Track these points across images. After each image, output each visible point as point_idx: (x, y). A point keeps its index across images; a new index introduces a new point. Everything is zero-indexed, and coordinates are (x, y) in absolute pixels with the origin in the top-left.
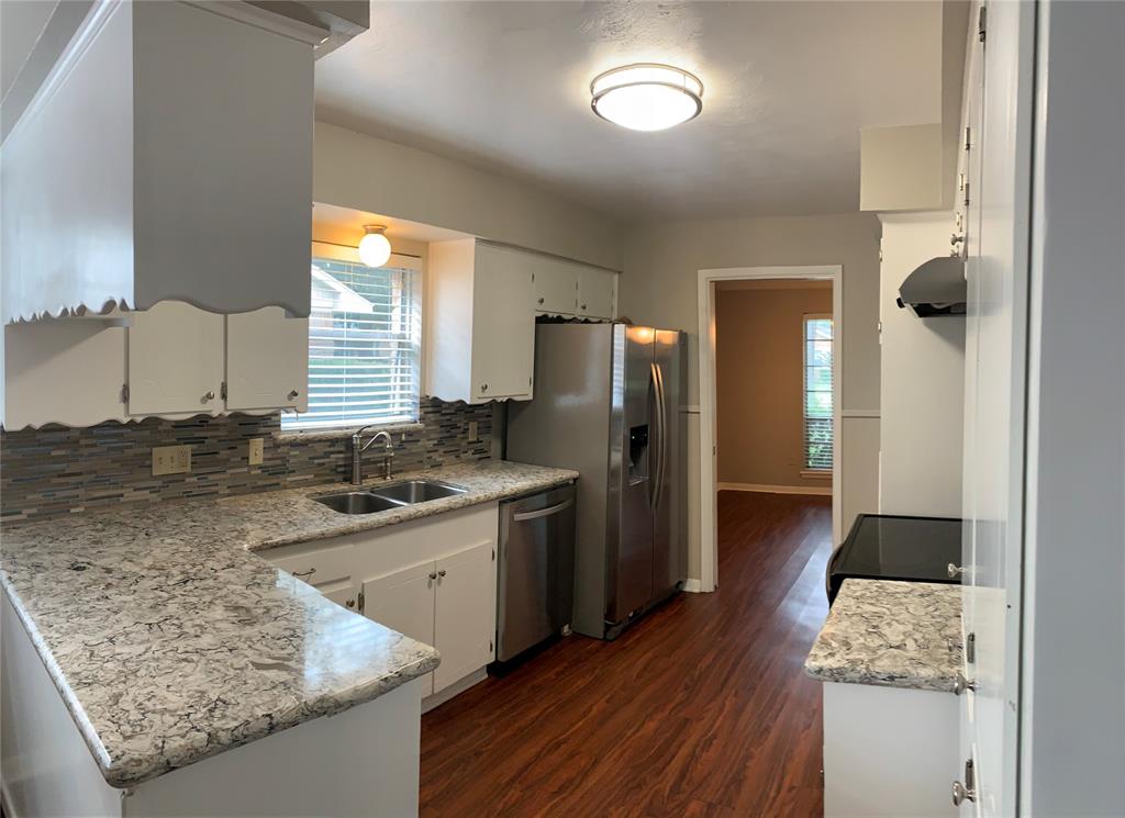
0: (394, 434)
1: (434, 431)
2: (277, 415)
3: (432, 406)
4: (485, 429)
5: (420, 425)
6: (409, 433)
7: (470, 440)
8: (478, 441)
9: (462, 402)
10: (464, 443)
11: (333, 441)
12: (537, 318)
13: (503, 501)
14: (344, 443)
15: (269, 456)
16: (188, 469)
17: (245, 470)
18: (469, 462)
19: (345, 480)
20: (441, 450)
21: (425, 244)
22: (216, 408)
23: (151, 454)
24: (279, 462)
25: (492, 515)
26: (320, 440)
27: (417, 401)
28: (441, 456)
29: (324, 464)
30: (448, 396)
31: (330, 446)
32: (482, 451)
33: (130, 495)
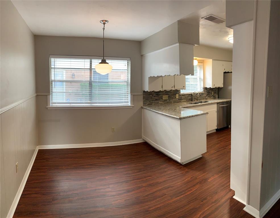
0: (200, 94)
1: (206, 93)
2: (180, 90)
3: (206, 89)
4: (215, 93)
5: (203, 92)
6: (202, 93)
8: (214, 95)
9: (210, 88)
10: (211, 95)
11: (189, 95)
12: (224, 72)
13: (218, 103)
14: (191, 95)
16: (168, 99)
17: (175, 99)
18: (212, 98)
19: (191, 101)
21: (203, 61)
22: (173, 89)
23: (162, 96)
24: (180, 98)
25: (216, 105)
26: (187, 95)
27: (203, 88)
28: (207, 97)
29: (187, 98)
30: (208, 87)
32: (214, 97)
33: (160, 102)
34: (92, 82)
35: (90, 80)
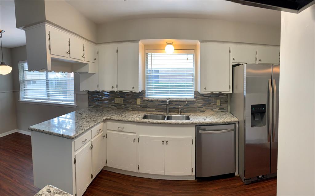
0: (183, 101)
1: (201, 101)
4: (223, 102)
6: (190, 102)
7: (217, 105)
8: (221, 106)
10: (215, 106)
12: (233, 65)
13: (197, 125)
15: (142, 103)
16: (122, 103)
18: (217, 112)
20: (204, 108)
21: (196, 45)
22: (115, 90)
23: (114, 99)
24: (145, 105)
26: (157, 101)
28: (204, 109)
29: (158, 107)
31: (161, 103)
32: (223, 109)
33: (111, 106)
34: (48, 81)
35: (47, 79)
